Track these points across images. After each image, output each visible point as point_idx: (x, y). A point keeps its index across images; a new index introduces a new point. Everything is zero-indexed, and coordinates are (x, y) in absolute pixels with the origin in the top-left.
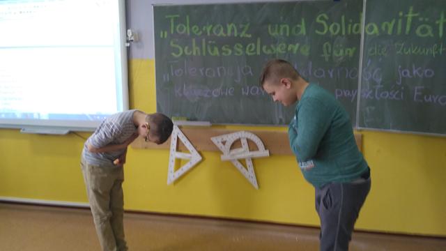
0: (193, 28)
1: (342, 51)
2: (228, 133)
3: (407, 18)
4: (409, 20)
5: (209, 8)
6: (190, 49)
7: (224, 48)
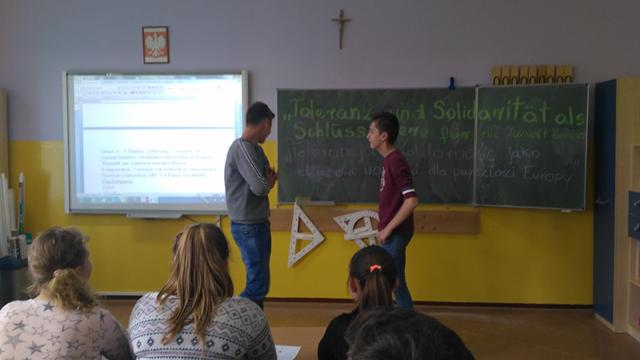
0: (317, 111)
1: (458, 134)
2: (352, 212)
3: (514, 106)
4: (517, 108)
5: (333, 92)
6: (314, 131)
7: (347, 131)
